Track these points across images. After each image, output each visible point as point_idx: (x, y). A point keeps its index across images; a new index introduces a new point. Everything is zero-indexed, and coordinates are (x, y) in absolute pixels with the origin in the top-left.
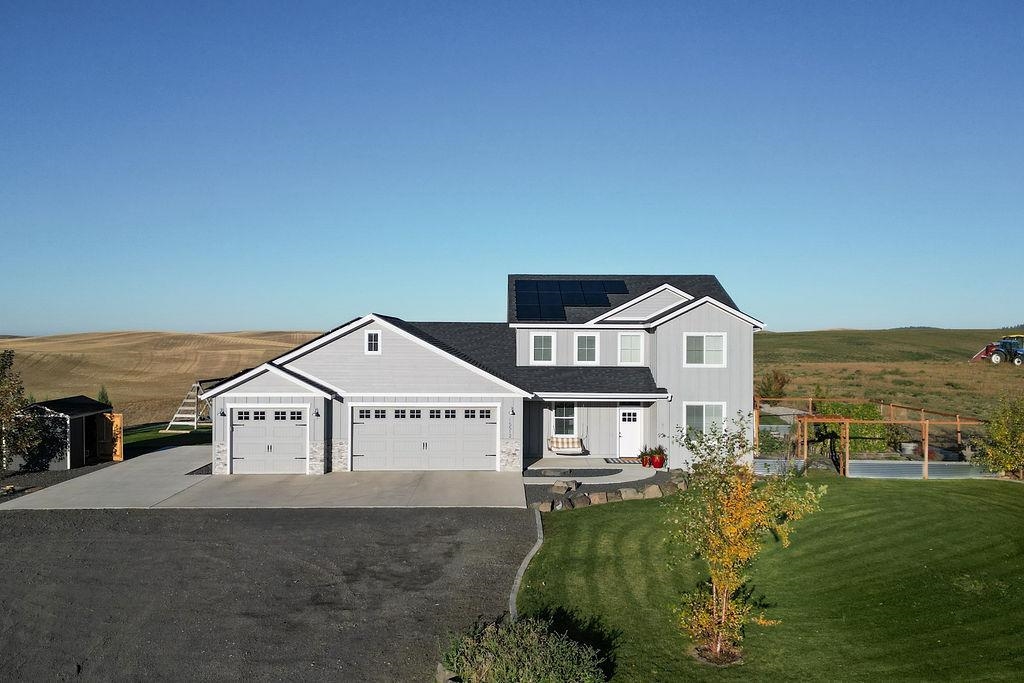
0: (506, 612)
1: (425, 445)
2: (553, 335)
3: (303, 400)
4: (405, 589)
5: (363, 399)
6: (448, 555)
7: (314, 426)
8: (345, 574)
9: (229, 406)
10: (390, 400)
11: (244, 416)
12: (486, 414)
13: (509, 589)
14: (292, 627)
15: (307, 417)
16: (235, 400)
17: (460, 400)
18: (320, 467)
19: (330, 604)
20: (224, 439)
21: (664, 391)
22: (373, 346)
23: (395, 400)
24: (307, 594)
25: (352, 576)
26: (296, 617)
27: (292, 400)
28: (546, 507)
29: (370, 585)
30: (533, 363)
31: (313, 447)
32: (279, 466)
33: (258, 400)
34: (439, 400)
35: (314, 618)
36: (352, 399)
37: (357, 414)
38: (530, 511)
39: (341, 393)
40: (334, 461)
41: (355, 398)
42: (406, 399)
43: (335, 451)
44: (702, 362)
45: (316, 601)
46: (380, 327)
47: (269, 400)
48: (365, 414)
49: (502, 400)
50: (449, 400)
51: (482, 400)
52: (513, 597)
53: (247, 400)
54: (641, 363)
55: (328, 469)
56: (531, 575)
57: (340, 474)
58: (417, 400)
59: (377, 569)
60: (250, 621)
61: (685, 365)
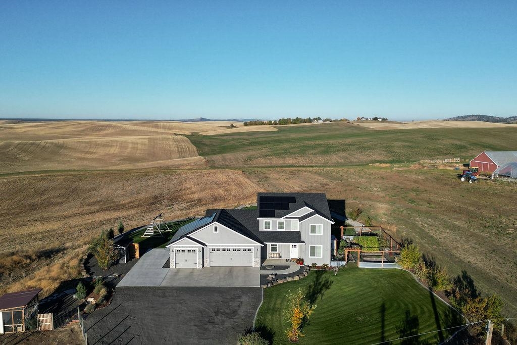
0: (252, 326)
1: (231, 259)
2: (271, 221)
3: (196, 247)
4: (229, 318)
5: (213, 246)
6: (239, 306)
7: (198, 255)
8: (215, 313)
9: (174, 249)
10: (221, 246)
11: (179, 251)
12: (249, 250)
13: (253, 319)
14: (206, 329)
15: (197, 252)
16: (176, 247)
17: (242, 246)
18: (201, 266)
19: (213, 322)
20: (173, 258)
21: (303, 242)
22: (216, 230)
23: (223, 246)
24: (207, 319)
25: (217, 313)
26: (206, 326)
27: (193, 247)
28: (265, 287)
29: (221, 317)
30: (265, 230)
31: (198, 260)
32: (189, 265)
33: (183, 247)
34: (235, 246)
35: (210, 327)
36: (210, 246)
37: (211, 250)
38: (261, 288)
39: (206, 244)
40: (205, 264)
41: (210, 245)
42: (226, 246)
43: (205, 261)
44: (315, 233)
45: (210, 322)
46: (217, 225)
47: (186, 247)
48: (214, 250)
49: (254, 246)
50: (239, 246)
51: (248, 246)
52: (254, 322)
53: (180, 247)
54: (298, 230)
55: (203, 266)
56: (259, 315)
57: (206, 267)
58: (229, 246)
59: (222, 311)
60: (196, 328)
61: (310, 234)
